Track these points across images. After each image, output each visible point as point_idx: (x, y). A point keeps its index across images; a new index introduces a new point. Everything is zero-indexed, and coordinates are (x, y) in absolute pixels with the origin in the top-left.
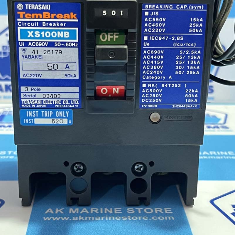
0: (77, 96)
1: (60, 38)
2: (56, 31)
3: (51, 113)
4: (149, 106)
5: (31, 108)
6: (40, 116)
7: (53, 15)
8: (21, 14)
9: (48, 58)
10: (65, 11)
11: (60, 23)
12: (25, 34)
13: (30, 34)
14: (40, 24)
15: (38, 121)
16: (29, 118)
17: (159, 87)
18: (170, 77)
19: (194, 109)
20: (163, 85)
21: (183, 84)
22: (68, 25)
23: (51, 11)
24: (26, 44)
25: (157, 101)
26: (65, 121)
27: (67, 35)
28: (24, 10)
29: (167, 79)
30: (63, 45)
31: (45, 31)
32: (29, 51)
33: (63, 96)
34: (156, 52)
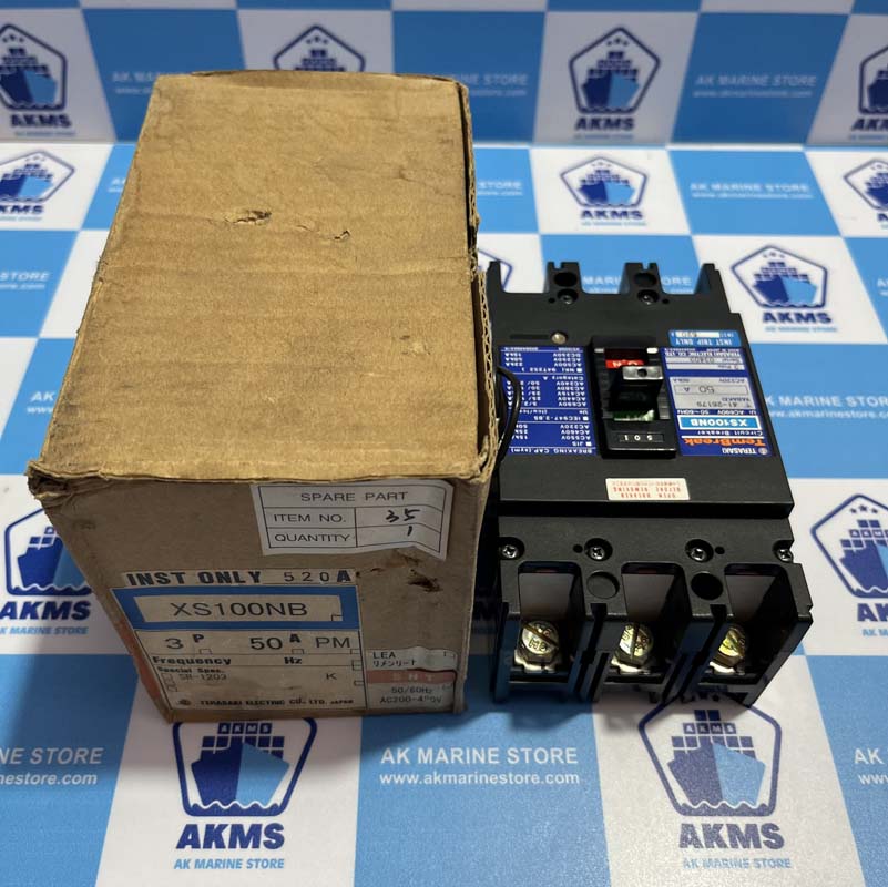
0: (668, 360)
1: (702, 419)
2: (709, 426)
3: (699, 343)
4: (569, 349)
5: (727, 348)
6: (714, 340)
7: (717, 442)
8: (760, 444)
9: (717, 399)
10: (702, 447)
11: (706, 434)
12: (751, 423)
13: (743, 423)
14: (732, 433)
15: (715, 334)
16: (727, 338)
17: (559, 369)
18: (545, 378)
19: (509, 346)
20: (554, 370)
21: (527, 370)
22: (695, 433)
23: (720, 446)
24: (747, 412)
25: (559, 355)
26: (679, 334)
27: (694, 422)
28: (757, 448)
29: (550, 377)
30: (697, 412)
31: (724, 426)
32: (742, 405)
33: (687, 360)
34: (569, 404)
